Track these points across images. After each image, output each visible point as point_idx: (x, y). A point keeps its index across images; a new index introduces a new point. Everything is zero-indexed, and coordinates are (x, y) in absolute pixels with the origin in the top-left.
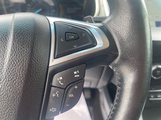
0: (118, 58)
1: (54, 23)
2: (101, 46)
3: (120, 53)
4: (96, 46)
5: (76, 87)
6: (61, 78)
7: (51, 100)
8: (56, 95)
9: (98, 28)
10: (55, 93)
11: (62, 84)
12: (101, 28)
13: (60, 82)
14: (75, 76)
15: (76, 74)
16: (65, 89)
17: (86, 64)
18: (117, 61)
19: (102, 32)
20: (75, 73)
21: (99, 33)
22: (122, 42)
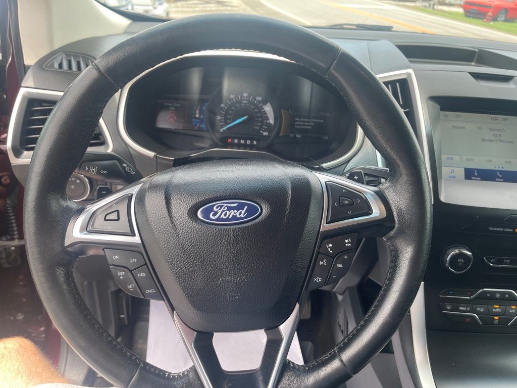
0: (395, 230)
1: (325, 182)
2: (377, 215)
3: (397, 225)
4: (371, 214)
5: (346, 257)
6: (331, 245)
7: (316, 268)
8: (324, 263)
9: (373, 193)
10: (322, 261)
11: (331, 252)
12: (376, 192)
13: (329, 249)
14: (346, 245)
15: (347, 243)
16: (334, 258)
17: (358, 232)
18: (392, 233)
19: (377, 197)
20: (346, 241)
21: (375, 199)
22: (400, 214)
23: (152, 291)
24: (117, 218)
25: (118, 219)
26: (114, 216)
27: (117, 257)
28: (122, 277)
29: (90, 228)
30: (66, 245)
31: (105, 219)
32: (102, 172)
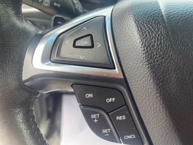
23: (132, 137)
24: (90, 45)
25: (92, 47)
26: (86, 42)
27: (90, 95)
28: (96, 121)
29: (55, 57)
30: (24, 78)
31: (74, 46)
32: (55, 4)
